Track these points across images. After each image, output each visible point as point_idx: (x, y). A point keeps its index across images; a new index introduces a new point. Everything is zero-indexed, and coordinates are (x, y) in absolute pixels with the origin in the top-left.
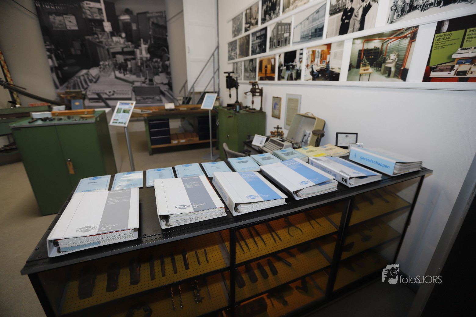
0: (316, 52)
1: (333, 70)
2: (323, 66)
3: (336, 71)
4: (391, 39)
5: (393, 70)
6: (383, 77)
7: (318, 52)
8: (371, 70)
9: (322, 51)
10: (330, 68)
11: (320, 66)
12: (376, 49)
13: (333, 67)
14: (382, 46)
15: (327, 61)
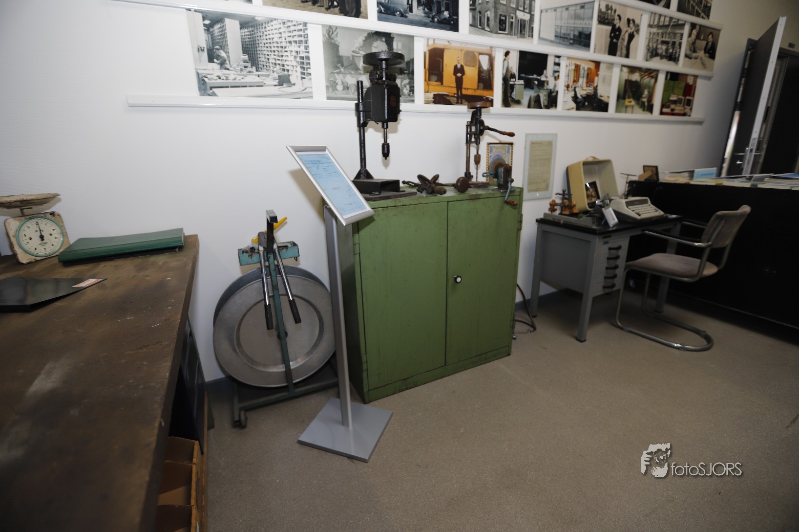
0: (581, 68)
1: (602, 98)
2: (590, 90)
3: (605, 99)
4: (646, 75)
5: (646, 104)
6: (640, 110)
7: (584, 69)
8: (633, 103)
9: (589, 69)
10: (599, 94)
11: (586, 90)
12: (636, 82)
13: (602, 95)
14: (641, 80)
15: (595, 85)
